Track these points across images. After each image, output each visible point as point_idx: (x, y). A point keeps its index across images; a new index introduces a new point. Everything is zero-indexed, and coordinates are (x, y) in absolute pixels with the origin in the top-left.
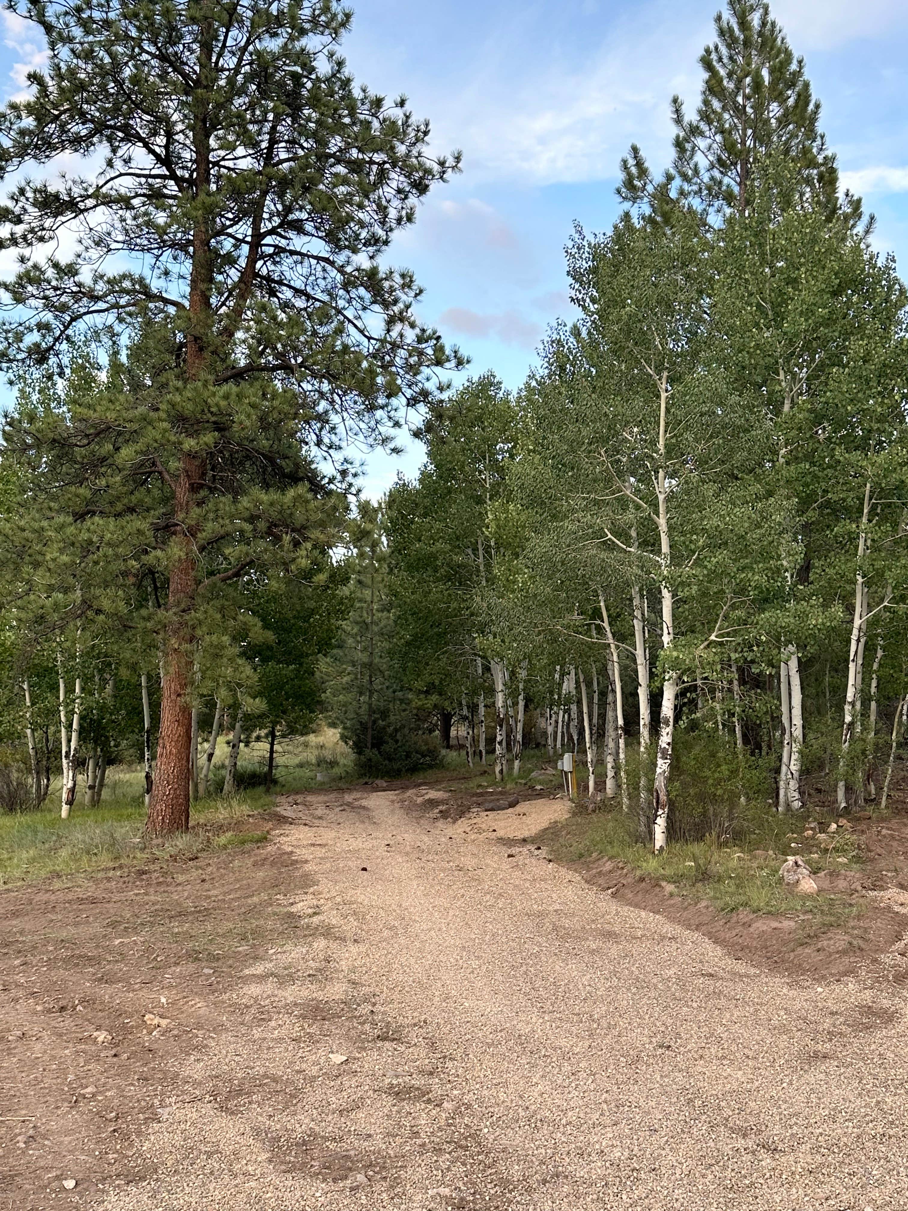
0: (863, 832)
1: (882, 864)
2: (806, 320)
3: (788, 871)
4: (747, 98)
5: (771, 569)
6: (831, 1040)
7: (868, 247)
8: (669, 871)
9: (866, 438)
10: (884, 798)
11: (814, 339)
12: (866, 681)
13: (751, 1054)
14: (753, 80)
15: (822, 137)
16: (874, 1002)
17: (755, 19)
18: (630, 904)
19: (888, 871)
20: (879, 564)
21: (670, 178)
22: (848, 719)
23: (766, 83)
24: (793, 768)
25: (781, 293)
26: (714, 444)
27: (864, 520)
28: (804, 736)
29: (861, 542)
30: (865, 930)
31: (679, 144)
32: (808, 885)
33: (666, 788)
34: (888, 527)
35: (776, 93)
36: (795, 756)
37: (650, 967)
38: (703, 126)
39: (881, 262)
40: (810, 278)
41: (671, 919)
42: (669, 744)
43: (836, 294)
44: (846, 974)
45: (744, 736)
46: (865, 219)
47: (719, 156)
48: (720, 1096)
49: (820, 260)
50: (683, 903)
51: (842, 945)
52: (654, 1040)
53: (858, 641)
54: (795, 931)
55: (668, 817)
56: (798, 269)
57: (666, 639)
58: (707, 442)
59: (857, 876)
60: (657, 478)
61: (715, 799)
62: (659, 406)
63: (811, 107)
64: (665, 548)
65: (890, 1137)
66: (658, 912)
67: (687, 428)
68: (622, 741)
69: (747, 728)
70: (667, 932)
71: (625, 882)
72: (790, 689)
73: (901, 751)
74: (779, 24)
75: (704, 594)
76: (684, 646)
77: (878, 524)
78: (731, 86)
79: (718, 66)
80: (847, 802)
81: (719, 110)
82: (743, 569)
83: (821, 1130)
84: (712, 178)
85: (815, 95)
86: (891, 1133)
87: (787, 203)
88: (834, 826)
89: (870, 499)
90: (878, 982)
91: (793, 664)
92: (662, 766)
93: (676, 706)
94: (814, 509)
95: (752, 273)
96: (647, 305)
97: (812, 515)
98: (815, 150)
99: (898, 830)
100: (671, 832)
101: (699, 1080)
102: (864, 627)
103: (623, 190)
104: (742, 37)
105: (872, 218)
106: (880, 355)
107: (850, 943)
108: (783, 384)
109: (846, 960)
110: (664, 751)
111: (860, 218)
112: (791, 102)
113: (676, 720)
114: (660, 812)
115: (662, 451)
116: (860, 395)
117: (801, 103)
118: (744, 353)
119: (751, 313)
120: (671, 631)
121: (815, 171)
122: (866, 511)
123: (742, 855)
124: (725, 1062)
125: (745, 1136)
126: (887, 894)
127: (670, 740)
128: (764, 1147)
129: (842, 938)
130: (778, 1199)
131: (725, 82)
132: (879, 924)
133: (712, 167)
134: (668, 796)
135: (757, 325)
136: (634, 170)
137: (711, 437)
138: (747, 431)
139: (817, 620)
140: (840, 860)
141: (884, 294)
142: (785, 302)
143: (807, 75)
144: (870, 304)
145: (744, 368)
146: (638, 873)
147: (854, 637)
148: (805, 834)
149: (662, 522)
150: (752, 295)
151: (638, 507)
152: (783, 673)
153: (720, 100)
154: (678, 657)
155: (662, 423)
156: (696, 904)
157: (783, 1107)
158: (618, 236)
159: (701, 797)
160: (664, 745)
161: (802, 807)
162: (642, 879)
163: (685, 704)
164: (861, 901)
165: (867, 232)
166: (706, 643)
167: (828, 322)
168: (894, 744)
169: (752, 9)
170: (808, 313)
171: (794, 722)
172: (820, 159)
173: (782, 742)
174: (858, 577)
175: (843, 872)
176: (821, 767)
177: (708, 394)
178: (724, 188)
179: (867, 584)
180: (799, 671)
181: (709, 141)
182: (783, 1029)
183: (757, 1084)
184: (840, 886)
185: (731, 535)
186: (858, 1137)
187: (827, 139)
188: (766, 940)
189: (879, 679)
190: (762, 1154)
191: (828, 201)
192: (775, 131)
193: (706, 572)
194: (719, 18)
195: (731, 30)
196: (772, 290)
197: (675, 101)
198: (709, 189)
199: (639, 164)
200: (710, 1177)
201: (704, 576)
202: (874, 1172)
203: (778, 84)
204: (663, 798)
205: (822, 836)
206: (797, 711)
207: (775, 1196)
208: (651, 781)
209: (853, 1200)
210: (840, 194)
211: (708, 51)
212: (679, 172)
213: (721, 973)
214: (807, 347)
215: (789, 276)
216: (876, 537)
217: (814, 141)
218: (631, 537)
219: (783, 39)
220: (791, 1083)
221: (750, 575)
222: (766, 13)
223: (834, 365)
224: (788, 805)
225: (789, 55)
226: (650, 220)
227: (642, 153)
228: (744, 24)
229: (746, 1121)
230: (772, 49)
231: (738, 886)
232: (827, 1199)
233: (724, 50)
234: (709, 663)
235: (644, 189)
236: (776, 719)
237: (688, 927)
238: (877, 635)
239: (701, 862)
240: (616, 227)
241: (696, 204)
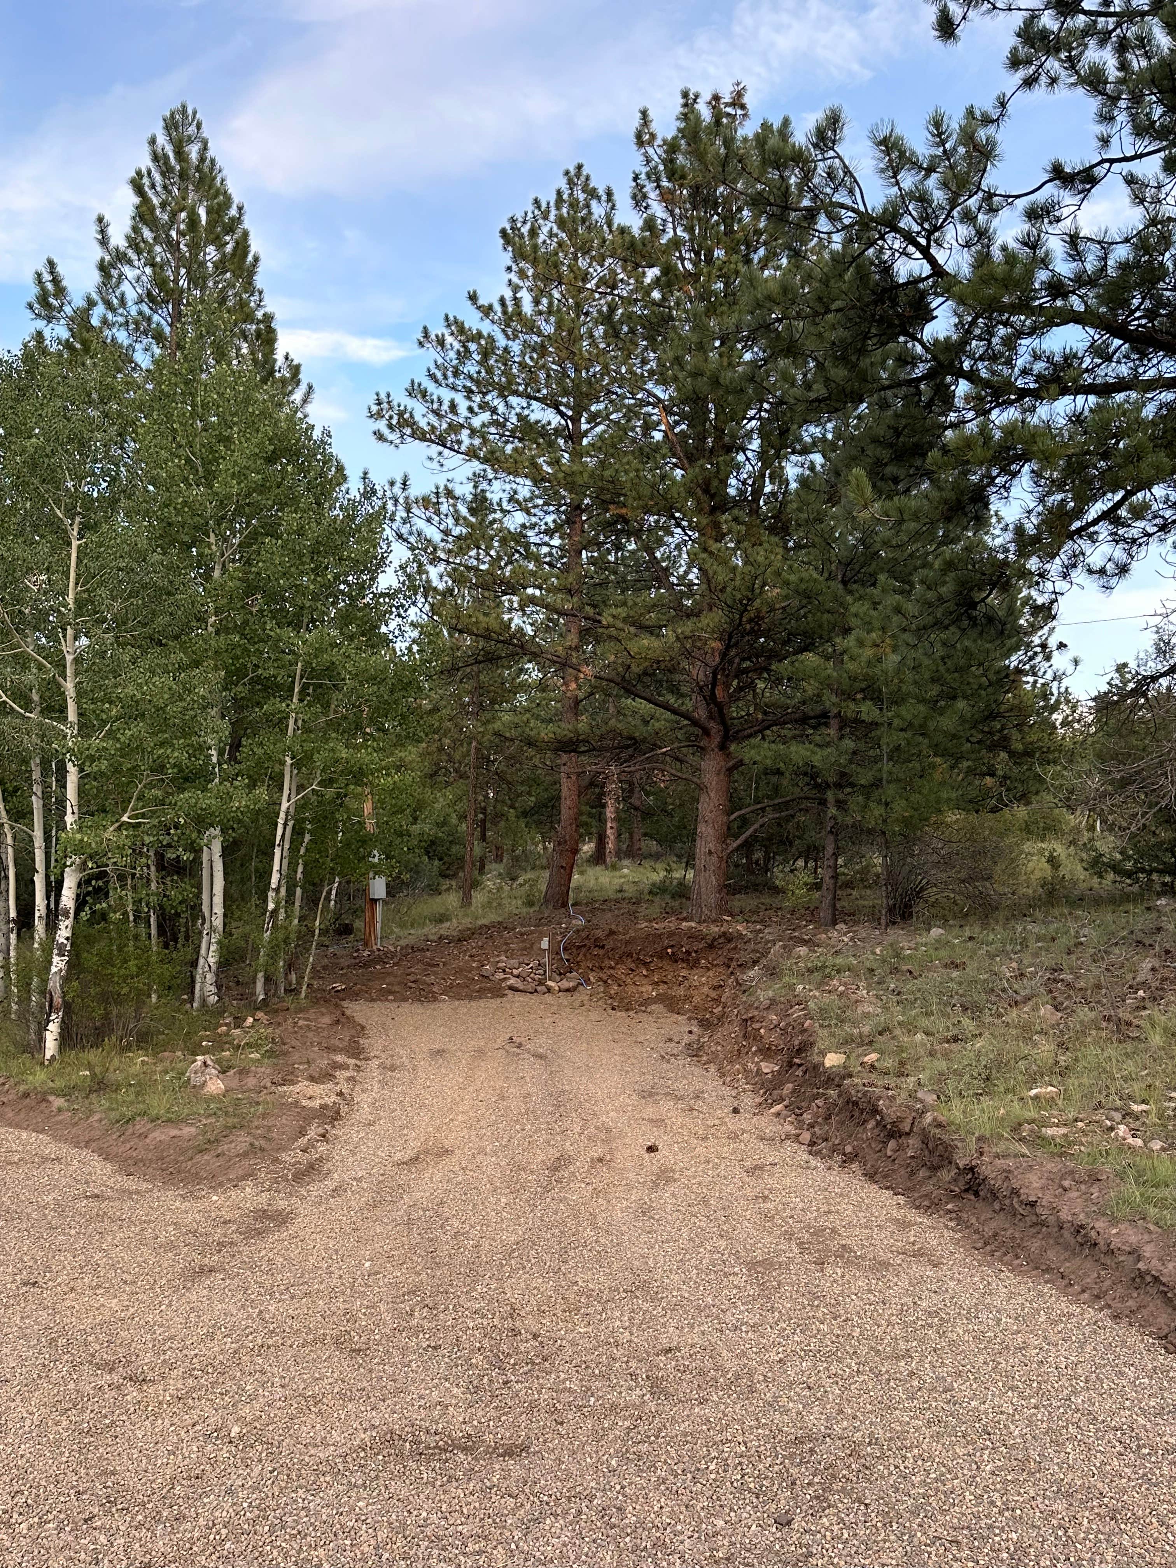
0: (279, 1024)
1: (296, 1056)
2: (239, 484)
3: (196, 1073)
4: (181, 233)
5: (193, 745)
6: (219, 1251)
7: (306, 416)
8: (59, 1083)
9: (298, 615)
10: (304, 987)
11: (248, 505)
12: (293, 866)
13: (129, 1278)
14: (188, 217)
15: (261, 293)
16: (269, 1205)
17: (193, 151)
18: (10, 1125)
19: (300, 1063)
20: (309, 746)
21: (91, 303)
22: (271, 906)
23: (204, 223)
24: (211, 960)
25: (212, 451)
26: (132, 604)
27: (295, 700)
28: (225, 925)
29: (291, 722)
30: (269, 1129)
31: (103, 267)
32: (215, 1086)
33: (62, 989)
34: (318, 708)
35: (212, 236)
36: (213, 948)
37: (27, 1194)
38: (131, 253)
39: (316, 434)
40: (243, 440)
41: (56, 1138)
42: (67, 939)
43: (271, 460)
44: (244, 1178)
45: (160, 927)
46: (303, 388)
47: (148, 290)
48: (88, 1330)
49: (253, 422)
50: (72, 1118)
51: (242, 1147)
52: (18, 1278)
53: (285, 825)
54: (195, 1137)
55: (63, 1021)
56: (231, 428)
57: (69, 819)
58: (126, 600)
59: (268, 1071)
60: (65, 636)
61: (119, 999)
62: (69, 556)
63: (250, 258)
64: (72, 715)
65: (269, 1347)
66: (42, 1131)
67: (101, 584)
68: (13, 936)
69: (164, 919)
70: (50, 1154)
71: (5, 1100)
72: (212, 875)
73: (322, 938)
74: (219, 163)
75: (117, 770)
76: (89, 827)
77: (309, 705)
78: (165, 217)
79: (150, 193)
80: (266, 994)
81: (151, 241)
82: (162, 744)
83: (197, 1351)
84: (140, 313)
85: (255, 246)
86: (270, 1342)
87: (221, 355)
88: (250, 1020)
89: (302, 678)
90: (276, 1183)
91: (217, 847)
92: (58, 963)
93: (78, 896)
94: (244, 684)
95: (181, 424)
96: (57, 439)
97: (241, 690)
98: (252, 304)
99: (316, 1020)
100: (66, 1039)
101: (66, 1316)
102: (292, 810)
103: (36, 306)
104: (178, 168)
105: (310, 387)
106: (314, 531)
107: (252, 1144)
108: (213, 547)
109: (245, 1163)
110: (61, 947)
111: (298, 385)
112: (229, 248)
113: (77, 913)
114: (53, 1016)
115: (71, 606)
116: (292, 569)
117: (239, 252)
118: (171, 508)
119: (179, 467)
120: (76, 809)
121: (254, 327)
122: (296, 690)
123: (146, 1059)
124: (98, 1292)
125: (111, 1371)
126: (296, 1088)
127: (68, 935)
128: (131, 1379)
129: (243, 1139)
130: (140, 1434)
131: (158, 211)
132: (284, 1121)
133: (140, 301)
134: (63, 998)
135: (185, 480)
136: (50, 286)
137: (130, 596)
138: (169, 594)
139: (240, 802)
140: (252, 1056)
141: (319, 469)
142: (216, 460)
143: (247, 223)
144: (305, 477)
145: (170, 524)
146: (22, 1088)
147: (281, 821)
148: (219, 1031)
149: (69, 687)
150: (180, 446)
151: (40, 667)
152: (205, 858)
153: (151, 230)
154: (82, 840)
155: (72, 575)
156: (88, 1118)
157: (158, 1332)
158: (28, 356)
159: (105, 998)
160: (62, 940)
161: (218, 1001)
162: (26, 1095)
163: (89, 893)
164: (269, 1098)
165: (305, 401)
166: (117, 825)
167: (262, 488)
168: (317, 931)
169: (190, 140)
170: (240, 476)
171: (215, 911)
172: (259, 314)
173: (201, 933)
174: (287, 758)
175: (253, 1068)
176: (243, 959)
177: (127, 549)
178: (154, 326)
179: (297, 765)
180: (223, 856)
181: (138, 272)
182: (170, 1246)
183: (132, 1310)
184: (249, 1084)
185: (149, 706)
186: (235, 1352)
187: (265, 295)
188: (163, 1151)
189: (305, 866)
190: (129, 1387)
191: (266, 362)
192: (211, 276)
193: (118, 746)
194: (153, 141)
195: (166, 157)
196: (203, 445)
197: (100, 220)
198: (137, 323)
199: (56, 281)
200: (65, 1423)
201: (116, 749)
202: (248, 1388)
203: (215, 227)
204: (58, 1000)
205: (237, 1031)
206: (218, 899)
207: (138, 1432)
208: (45, 981)
209: (220, 1422)
210: (279, 357)
211: (139, 173)
212: (102, 299)
213: (109, 1193)
214: (238, 512)
215: (221, 433)
216: (306, 718)
217: (252, 295)
218: (31, 701)
219: (223, 180)
220: (170, 1305)
221: (169, 751)
222: (205, 147)
223: (267, 535)
224: (204, 1001)
225: (228, 199)
226: (68, 345)
227: (60, 269)
228: (180, 154)
229: (114, 1354)
230: (210, 188)
231: (138, 1094)
232: (194, 1425)
233: (158, 178)
234: (118, 847)
235: (60, 309)
236: (196, 910)
237: (77, 1145)
238: (305, 819)
239: (97, 1070)
240: (25, 346)
241: (122, 336)
